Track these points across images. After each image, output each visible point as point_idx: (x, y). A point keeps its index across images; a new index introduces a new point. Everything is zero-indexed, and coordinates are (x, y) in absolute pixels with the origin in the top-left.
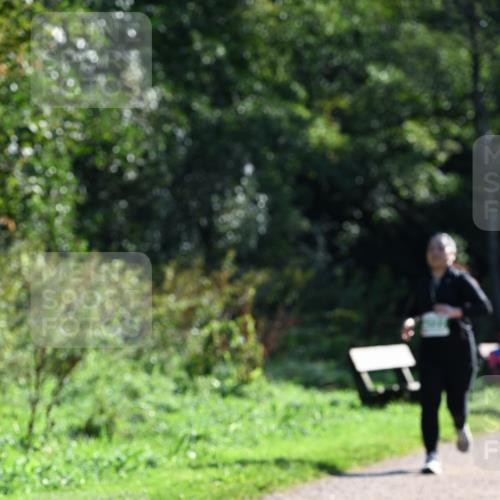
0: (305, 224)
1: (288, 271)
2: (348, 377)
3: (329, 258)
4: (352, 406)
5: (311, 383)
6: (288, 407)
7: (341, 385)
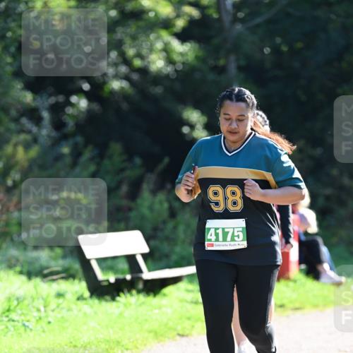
0: (28, 97)
1: (9, 149)
2: (77, 266)
3: (54, 134)
4: (80, 298)
5: (34, 272)
6: (9, 299)
7: (68, 275)
